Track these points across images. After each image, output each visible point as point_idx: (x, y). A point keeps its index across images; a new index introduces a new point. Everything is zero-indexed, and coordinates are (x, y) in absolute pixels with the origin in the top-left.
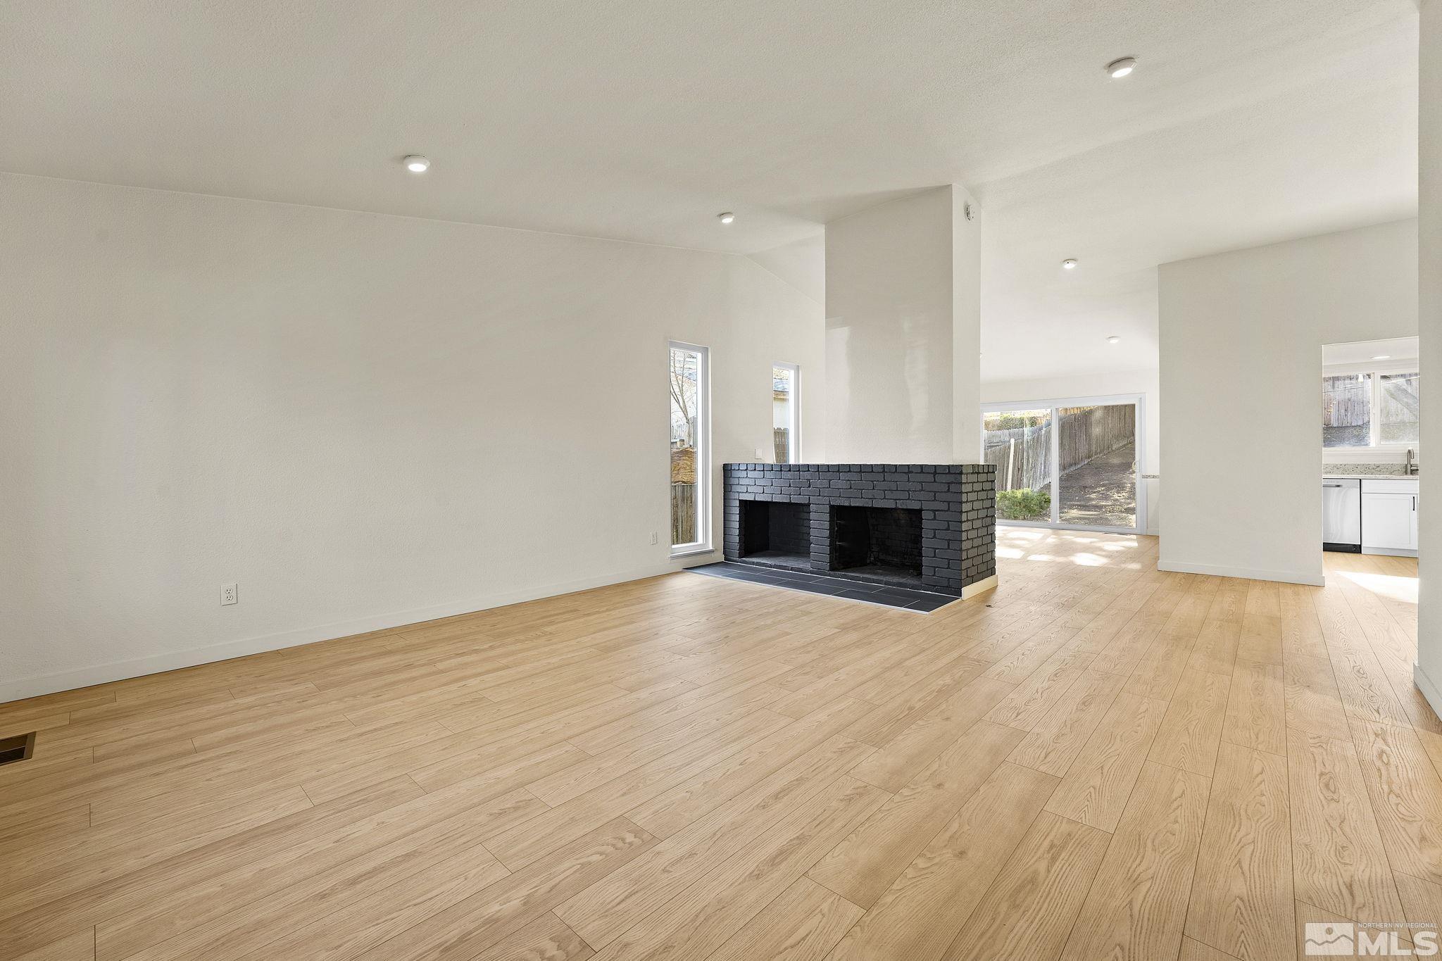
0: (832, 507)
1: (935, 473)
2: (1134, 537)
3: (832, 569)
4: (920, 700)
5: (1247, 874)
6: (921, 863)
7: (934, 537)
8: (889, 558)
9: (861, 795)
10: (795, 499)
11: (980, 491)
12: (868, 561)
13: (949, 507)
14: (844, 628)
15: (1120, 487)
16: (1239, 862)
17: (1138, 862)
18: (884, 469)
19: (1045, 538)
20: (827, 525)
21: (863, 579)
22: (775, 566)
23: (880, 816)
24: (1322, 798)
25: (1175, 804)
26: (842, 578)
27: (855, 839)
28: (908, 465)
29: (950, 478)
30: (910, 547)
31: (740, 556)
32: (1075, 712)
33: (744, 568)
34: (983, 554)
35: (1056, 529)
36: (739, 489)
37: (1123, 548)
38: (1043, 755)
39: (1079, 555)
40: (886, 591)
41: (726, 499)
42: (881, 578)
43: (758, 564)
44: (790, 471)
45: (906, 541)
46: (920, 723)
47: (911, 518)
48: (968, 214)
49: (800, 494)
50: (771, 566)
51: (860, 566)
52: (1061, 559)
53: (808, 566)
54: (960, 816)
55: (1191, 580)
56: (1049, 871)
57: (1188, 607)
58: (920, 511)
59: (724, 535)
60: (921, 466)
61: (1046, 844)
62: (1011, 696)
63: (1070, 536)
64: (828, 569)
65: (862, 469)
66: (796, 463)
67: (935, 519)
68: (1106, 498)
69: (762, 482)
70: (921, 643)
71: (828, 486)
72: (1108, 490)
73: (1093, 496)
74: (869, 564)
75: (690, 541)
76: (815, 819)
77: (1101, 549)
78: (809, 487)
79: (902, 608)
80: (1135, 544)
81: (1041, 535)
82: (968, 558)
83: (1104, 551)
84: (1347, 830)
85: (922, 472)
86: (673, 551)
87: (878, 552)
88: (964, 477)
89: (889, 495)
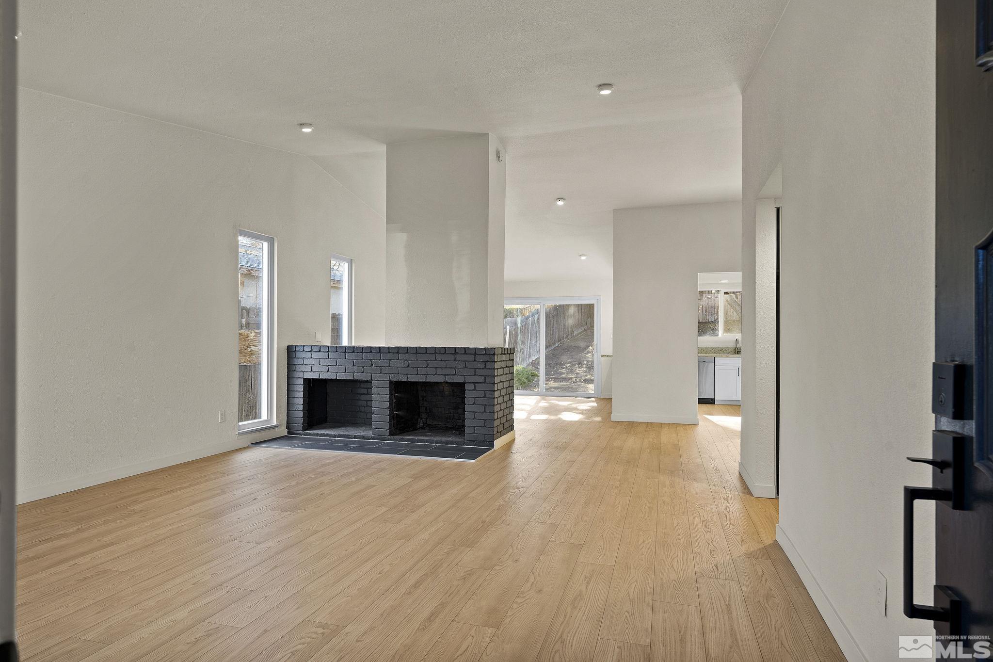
0: (391, 382)
1: (475, 354)
2: (594, 399)
3: (391, 434)
4: (488, 516)
5: (676, 570)
6: (519, 600)
7: (474, 403)
8: (436, 423)
9: (470, 575)
10: (358, 377)
11: (505, 367)
12: (418, 426)
13: (485, 380)
14: (417, 477)
15: (580, 364)
16: (672, 566)
17: (628, 575)
18: (436, 351)
19: (538, 402)
20: (387, 398)
21: (418, 441)
22: (339, 436)
23: (486, 583)
24: (704, 532)
25: (641, 547)
26: (400, 441)
27: (476, 597)
28: (455, 348)
29: (486, 358)
30: (452, 413)
31: (304, 429)
32: (582, 510)
33: (309, 440)
34: (506, 415)
35: (543, 396)
36: (303, 368)
37: (589, 408)
38: (570, 534)
39: (563, 413)
40: (438, 448)
41: (289, 378)
42: (432, 438)
43: (322, 435)
44: (354, 352)
45: (449, 409)
46: (492, 529)
47: (453, 390)
48: (498, 157)
49: (363, 372)
50: (335, 436)
51: (413, 431)
52: (553, 417)
53: (370, 433)
54: (533, 573)
55: (631, 426)
56: (587, 589)
57: (631, 442)
58: (464, 383)
59: (287, 410)
60: (465, 348)
61: (583, 577)
62: (543, 506)
63: (555, 401)
64: (388, 434)
65: (417, 351)
66: (349, 345)
67: (475, 389)
68: (572, 372)
69: (327, 362)
70: (476, 482)
71: (388, 365)
72: (573, 365)
73: (563, 371)
74: (419, 428)
75: (255, 419)
76: (446, 593)
77: (576, 409)
78: (372, 366)
79: (455, 459)
80: (595, 404)
81: (535, 401)
82: (498, 418)
83: (578, 410)
84: (714, 543)
85: (465, 353)
86: (240, 427)
87: (427, 418)
88: (496, 357)
89: (439, 371)
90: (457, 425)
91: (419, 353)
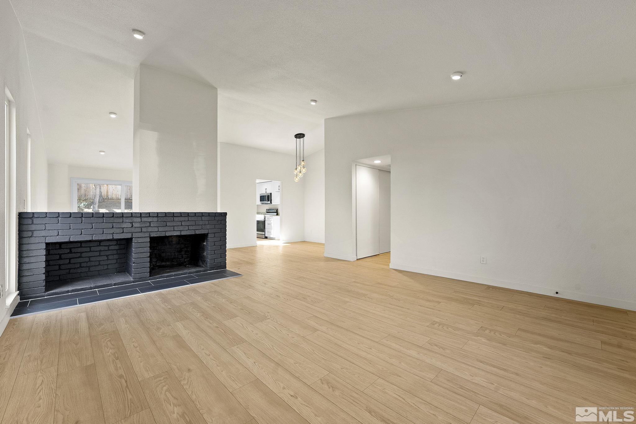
0: (151, 238)
7: (215, 245)
29: (221, 218)
31: (47, 289)
36: (45, 233)
53: (130, 278)
58: (208, 234)
67: (215, 237)
71: (149, 225)
78: (132, 227)
79: (229, 277)
85: (209, 216)
89: (191, 228)
90: (180, 262)
91: (175, 216)
